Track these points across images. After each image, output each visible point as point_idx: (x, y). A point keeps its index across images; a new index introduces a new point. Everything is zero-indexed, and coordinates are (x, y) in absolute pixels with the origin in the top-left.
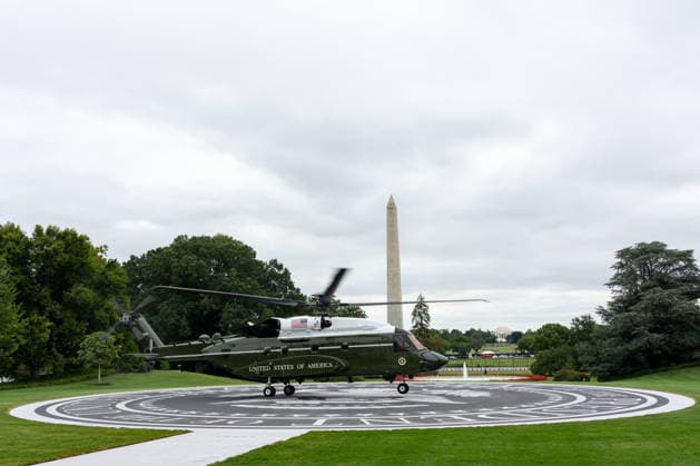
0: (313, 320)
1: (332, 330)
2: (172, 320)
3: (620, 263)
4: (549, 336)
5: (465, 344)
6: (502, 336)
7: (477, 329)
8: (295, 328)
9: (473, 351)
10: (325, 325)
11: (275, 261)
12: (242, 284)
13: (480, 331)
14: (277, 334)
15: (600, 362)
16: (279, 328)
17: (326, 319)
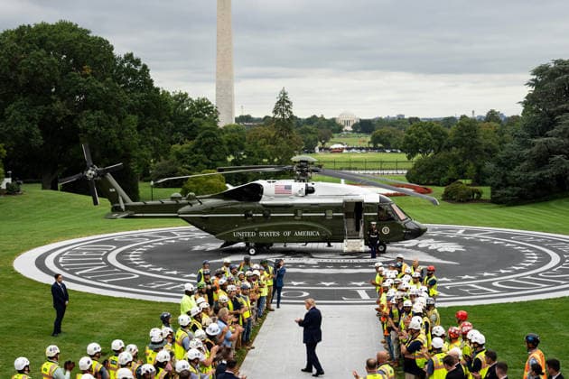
0: (297, 186)
1: (315, 197)
2: (22, 129)
3: (536, 80)
4: (420, 136)
5: (311, 137)
6: (347, 123)
7: (319, 116)
8: (278, 193)
9: (320, 144)
10: (309, 191)
11: (131, 55)
12: (101, 85)
13: (322, 118)
14: (260, 198)
15: (508, 185)
16: (262, 193)
17: (310, 185)
